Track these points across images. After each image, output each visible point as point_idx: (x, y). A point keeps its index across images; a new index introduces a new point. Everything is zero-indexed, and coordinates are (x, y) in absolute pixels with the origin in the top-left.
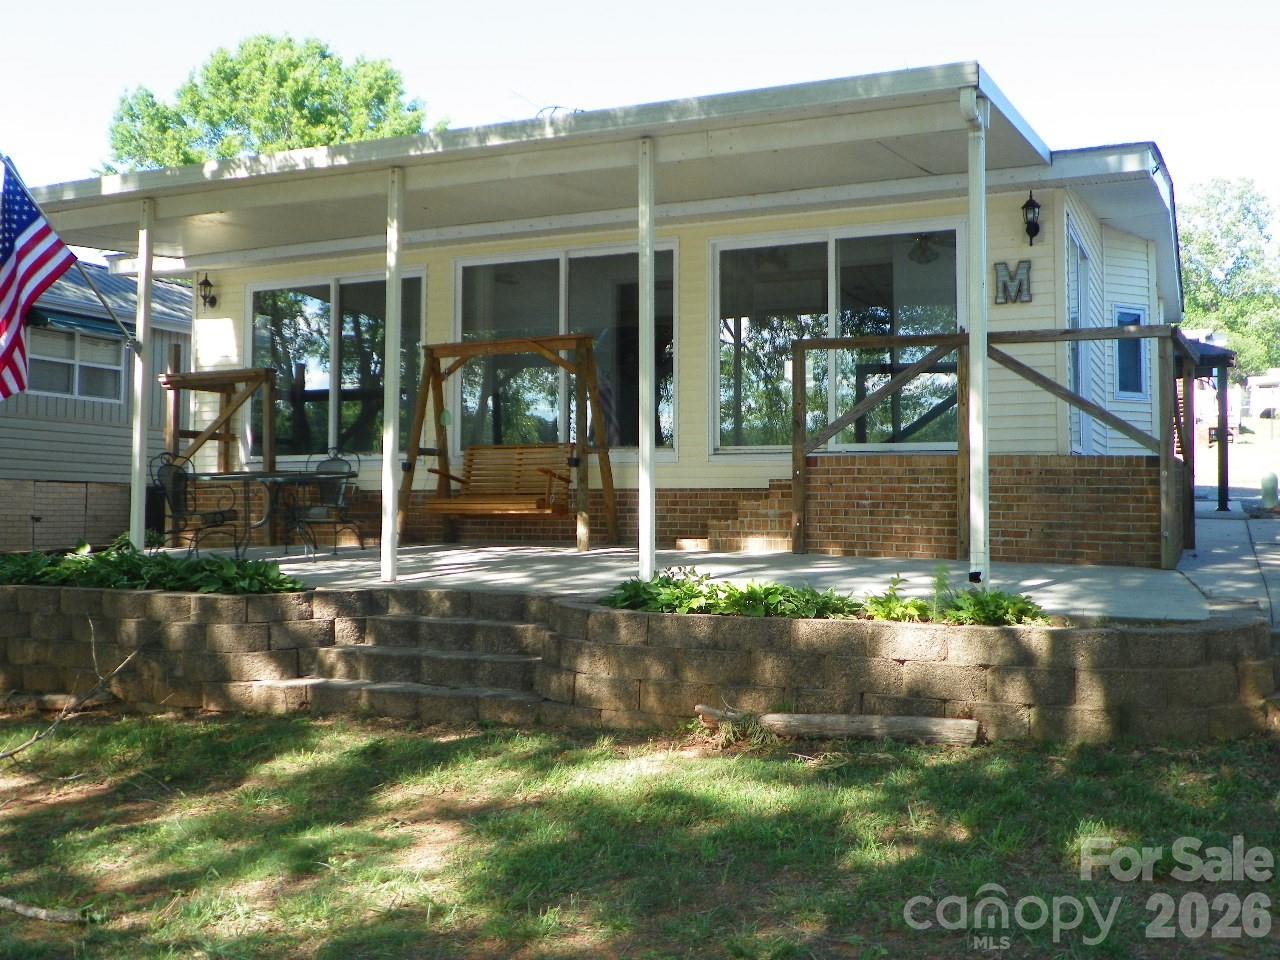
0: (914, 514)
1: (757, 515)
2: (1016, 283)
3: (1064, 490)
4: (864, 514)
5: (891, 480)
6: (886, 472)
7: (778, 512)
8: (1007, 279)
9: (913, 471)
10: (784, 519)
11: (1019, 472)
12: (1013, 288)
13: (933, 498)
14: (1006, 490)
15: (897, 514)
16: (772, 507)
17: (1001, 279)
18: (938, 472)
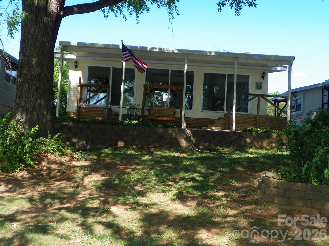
0: (248, 124)
1: (218, 123)
2: (260, 86)
3: (274, 122)
4: (239, 124)
5: (245, 118)
6: (244, 117)
7: (222, 123)
8: (258, 85)
9: (248, 117)
10: (223, 124)
11: (266, 118)
12: (259, 87)
13: (252, 122)
14: (264, 121)
15: (245, 124)
16: (221, 122)
17: (257, 85)
18: (253, 117)
